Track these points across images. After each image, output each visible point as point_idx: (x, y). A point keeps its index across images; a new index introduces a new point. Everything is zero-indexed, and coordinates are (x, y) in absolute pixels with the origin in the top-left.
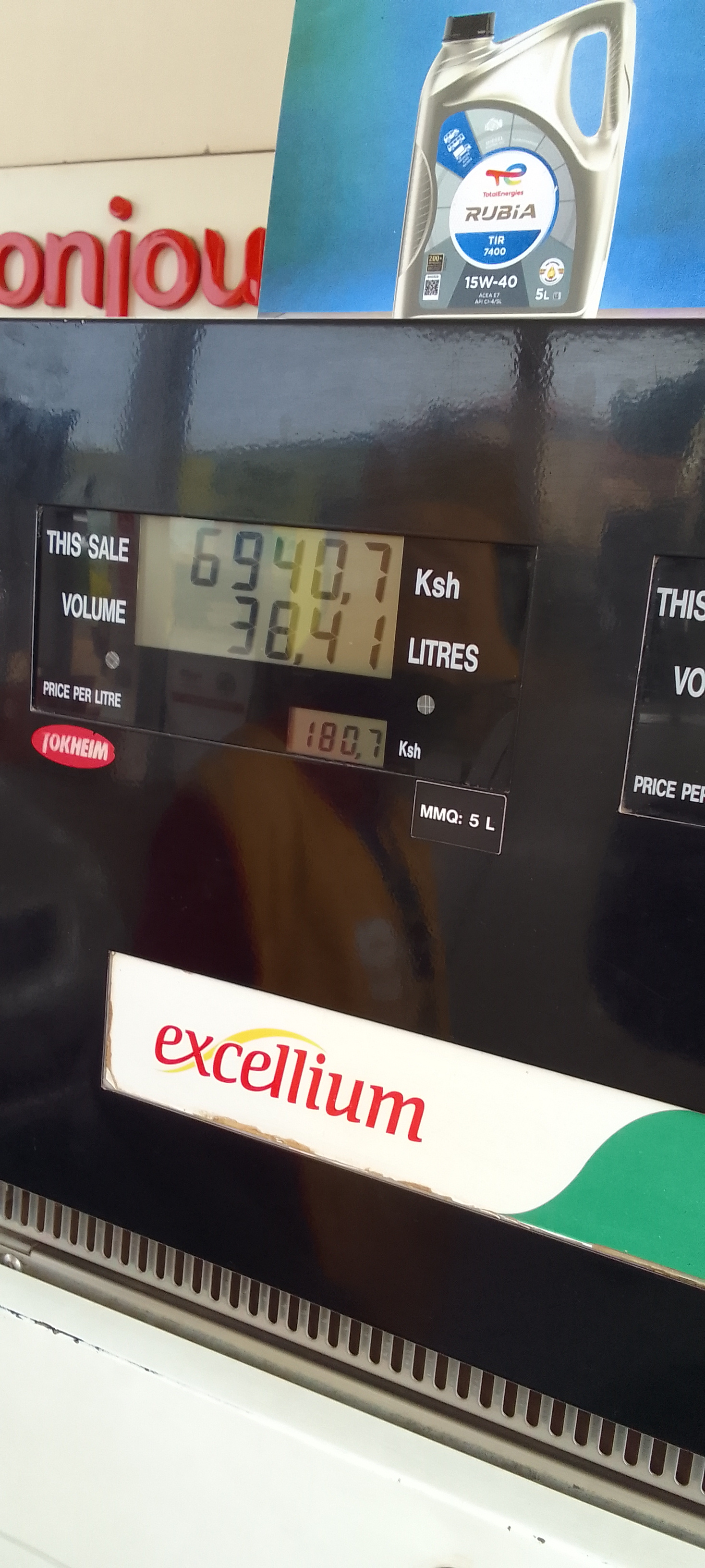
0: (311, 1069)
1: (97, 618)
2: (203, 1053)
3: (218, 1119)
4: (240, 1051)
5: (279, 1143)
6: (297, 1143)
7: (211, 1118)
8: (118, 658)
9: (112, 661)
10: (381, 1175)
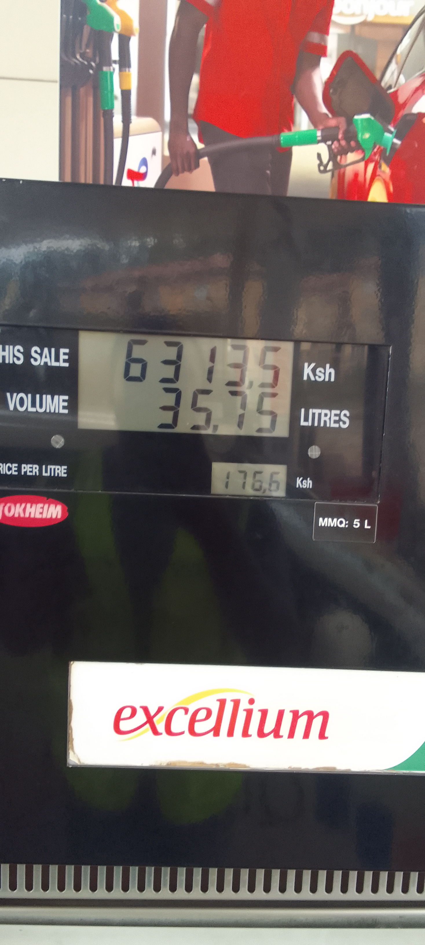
0: (245, 710)
1: (42, 410)
2: (155, 720)
3: (171, 764)
4: (186, 711)
5: (221, 767)
6: (236, 764)
7: (165, 764)
8: (63, 440)
9: (57, 443)
10: (300, 768)
